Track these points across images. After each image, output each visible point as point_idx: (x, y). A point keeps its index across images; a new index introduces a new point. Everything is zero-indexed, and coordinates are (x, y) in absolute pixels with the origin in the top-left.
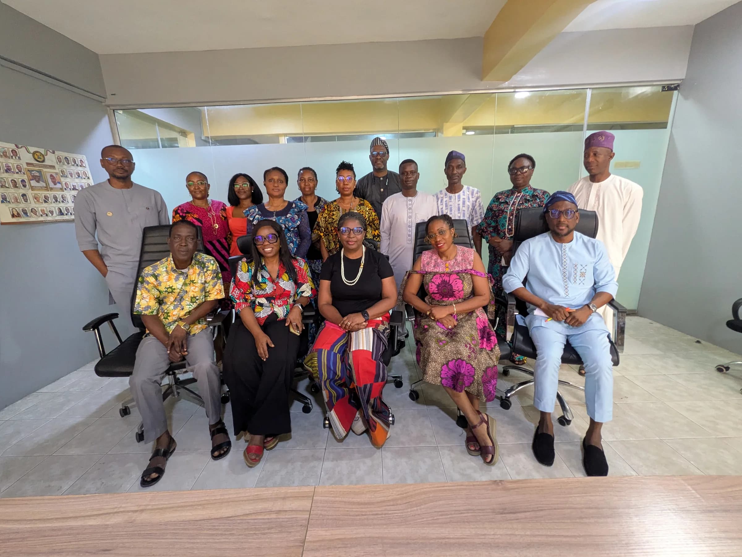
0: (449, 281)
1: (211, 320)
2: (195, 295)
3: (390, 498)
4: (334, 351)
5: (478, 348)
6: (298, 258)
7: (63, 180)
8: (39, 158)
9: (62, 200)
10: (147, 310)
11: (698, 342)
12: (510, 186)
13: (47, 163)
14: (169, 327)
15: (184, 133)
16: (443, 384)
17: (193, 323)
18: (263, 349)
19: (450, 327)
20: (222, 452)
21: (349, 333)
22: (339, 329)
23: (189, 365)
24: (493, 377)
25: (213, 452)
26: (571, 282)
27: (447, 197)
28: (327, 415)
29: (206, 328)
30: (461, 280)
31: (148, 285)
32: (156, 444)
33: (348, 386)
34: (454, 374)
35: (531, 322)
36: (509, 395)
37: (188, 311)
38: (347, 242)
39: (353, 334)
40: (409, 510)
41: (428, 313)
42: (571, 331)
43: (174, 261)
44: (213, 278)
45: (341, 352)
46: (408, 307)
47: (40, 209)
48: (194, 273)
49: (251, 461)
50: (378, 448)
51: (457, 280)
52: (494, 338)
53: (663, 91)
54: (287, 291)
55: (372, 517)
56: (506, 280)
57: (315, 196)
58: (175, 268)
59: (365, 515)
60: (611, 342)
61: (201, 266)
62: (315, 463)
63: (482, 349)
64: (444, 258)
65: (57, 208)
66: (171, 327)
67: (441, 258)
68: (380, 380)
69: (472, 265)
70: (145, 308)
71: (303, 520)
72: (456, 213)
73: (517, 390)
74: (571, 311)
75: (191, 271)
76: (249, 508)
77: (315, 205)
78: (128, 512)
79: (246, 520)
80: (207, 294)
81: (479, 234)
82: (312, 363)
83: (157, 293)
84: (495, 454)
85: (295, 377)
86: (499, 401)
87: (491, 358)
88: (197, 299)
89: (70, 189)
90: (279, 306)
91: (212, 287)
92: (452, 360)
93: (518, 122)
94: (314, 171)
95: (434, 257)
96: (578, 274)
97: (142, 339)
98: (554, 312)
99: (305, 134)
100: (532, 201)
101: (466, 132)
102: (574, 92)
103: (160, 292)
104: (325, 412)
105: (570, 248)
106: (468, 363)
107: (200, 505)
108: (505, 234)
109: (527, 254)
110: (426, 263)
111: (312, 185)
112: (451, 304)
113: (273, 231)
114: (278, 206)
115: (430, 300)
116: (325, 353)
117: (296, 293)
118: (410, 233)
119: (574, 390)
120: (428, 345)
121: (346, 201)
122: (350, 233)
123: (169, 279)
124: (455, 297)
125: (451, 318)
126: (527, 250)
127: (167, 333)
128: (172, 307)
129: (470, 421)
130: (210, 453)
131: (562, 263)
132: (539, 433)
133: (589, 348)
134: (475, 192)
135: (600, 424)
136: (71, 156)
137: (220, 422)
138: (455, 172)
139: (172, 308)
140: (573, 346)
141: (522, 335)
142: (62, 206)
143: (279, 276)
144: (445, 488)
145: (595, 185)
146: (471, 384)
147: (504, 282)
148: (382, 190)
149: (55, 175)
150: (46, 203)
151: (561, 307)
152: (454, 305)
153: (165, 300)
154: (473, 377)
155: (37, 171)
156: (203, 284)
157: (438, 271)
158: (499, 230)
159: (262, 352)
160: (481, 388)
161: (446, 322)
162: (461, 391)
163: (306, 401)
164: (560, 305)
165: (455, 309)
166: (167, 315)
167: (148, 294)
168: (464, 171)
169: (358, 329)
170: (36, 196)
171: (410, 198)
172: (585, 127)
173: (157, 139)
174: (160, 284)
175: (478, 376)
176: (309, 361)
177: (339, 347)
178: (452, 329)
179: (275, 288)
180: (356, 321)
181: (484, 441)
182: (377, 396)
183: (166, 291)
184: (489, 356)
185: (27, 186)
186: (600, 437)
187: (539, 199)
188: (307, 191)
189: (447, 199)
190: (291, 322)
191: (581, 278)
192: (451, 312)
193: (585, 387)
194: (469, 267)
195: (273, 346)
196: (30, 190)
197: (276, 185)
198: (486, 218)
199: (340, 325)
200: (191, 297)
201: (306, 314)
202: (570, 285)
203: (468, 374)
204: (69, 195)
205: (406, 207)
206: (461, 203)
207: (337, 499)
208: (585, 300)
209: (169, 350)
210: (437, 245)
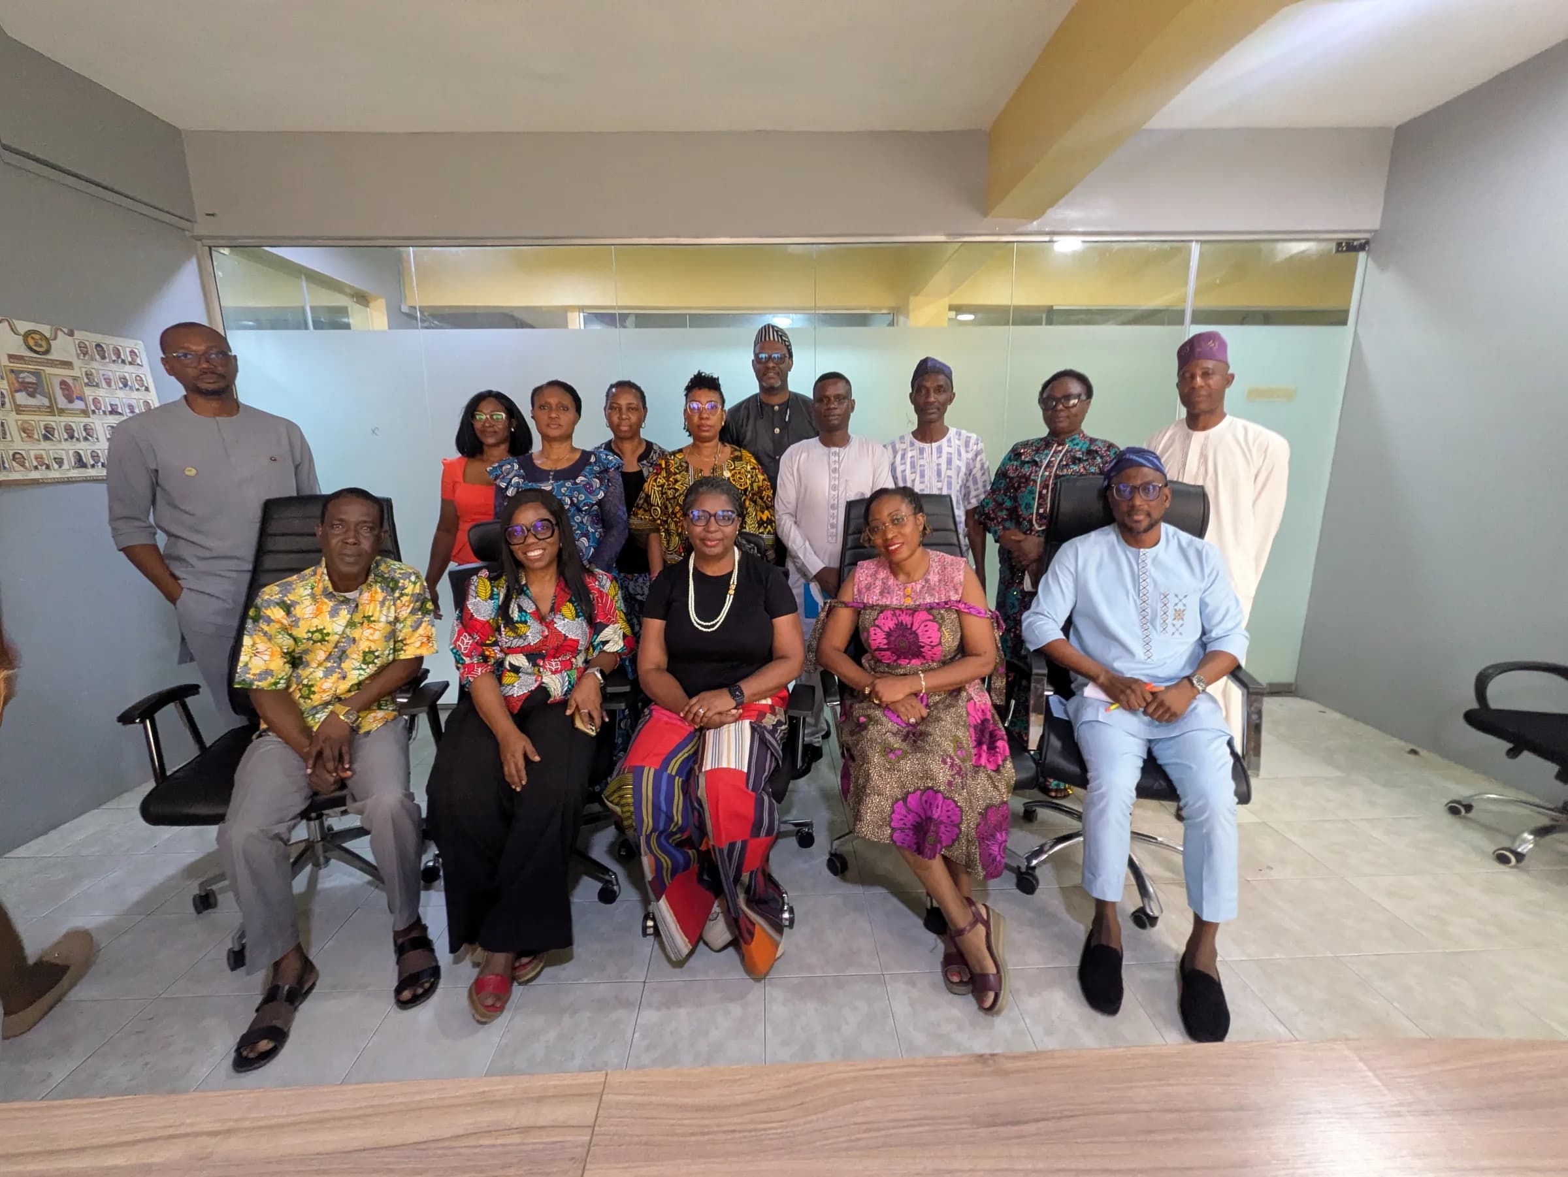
0: (912, 625)
1: (405, 700)
2: (373, 648)
3: (762, 1096)
4: (669, 772)
5: (969, 765)
6: (597, 571)
7: (89, 393)
8: (38, 345)
9: (84, 434)
10: (265, 679)
11: (1413, 752)
12: (1044, 431)
13: (54, 355)
14: (314, 715)
15: (362, 298)
16: (895, 842)
17: (367, 707)
18: (516, 765)
19: (912, 720)
20: (420, 991)
21: (701, 731)
22: (679, 723)
23: (354, 800)
24: (999, 827)
25: (398, 991)
26: (1155, 629)
27: (913, 449)
28: (651, 908)
29: (395, 719)
30: (937, 622)
31: (268, 625)
32: (271, 975)
33: (697, 844)
34: (919, 820)
35: (1078, 711)
36: (1034, 862)
37: (356, 681)
38: (703, 540)
39: (710, 735)
40: (802, 1120)
41: (867, 691)
42: (1155, 730)
43: (329, 574)
44: (413, 612)
45: (685, 774)
46: (826, 676)
47: (32, 453)
48: (372, 600)
49: (484, 1011)
50: (758, 980)
51: (928, 623)
52: (1002, 745)
53: (1338, 251)
54: (571, 640)
55: (722, 1137)
56: (1030, 624)
57: (641, 440)
58: (331, 589)
59: (708, 1133)
60: (1233, 753)
61: (388, 586)
62: (621, 1013)
63: (977, 767)
64: (902, 577)
65: (71, 452)
66: (318, 716)
67: (895, 575)
68: (763, 833)
69: (960, 591)
70: (260, 674)
71: (577, 1147)
72: (934, 480)
73: (1051, 852)
74: (1154, 690)
75: (366, 596)
76: (462, 1122)
77: (640, 459)
78: (197, 1135)
79: (455, 1148)
80: (399, 645)
81: (980, 523)
82: (622, 797)
83: (288, 643)
84: (1000, 990)
85: (586, 823)
86: (1014, 876)
87: (996, 787)
88: (377, 657)
89: (104, 412)
90: (554, 672)
91: (411, 629)
92: (915, 791)
93: (1061, 301)
94: (638, 389)
95: (882, 574)
96: (1171, 613)
97: (251, 741)
98: (1123, 692)
99: (620, 308)
100: (1087, 460)
101: (956, 315)
102: (1166, 246)
103: (295, 639)
104: (646, 902)
105: (1154, 560)
106: (948, 798)
107: (358, 1117)
108: (1032, 525)
109: (1072, 570)
110: (863, 585)
111: (634, 418)
112: (916, 673)
113: (545, 514)
114: (561, 459)
115: (872, 662)
116: (648, 776)
117: (591, 645)
118: (835, 521)
119: (1166, 853)
120: (865, 759)
121: (706, 452)
122: (708, 521)
123: (318, 613)
124: (924, 657)
125: (915, 702)
126: (1073, 561)
127: (307, 730)
128: (320, 673)
129: (951, 920)
130: (392, 994)
131: (1139, 591)
132: (1093, 943)
133: (1190, 768)
134: (972, 441)
135: (1214, 926)
136: (110, 342)
137: (418, 925)
138: (932, 399)
139: (321, 676)
140: (1160, 762)
141: (1059, 738)
142: (84, 448)
143: (555, 609)
144: (878, 1072)
145: (1198, 437)
146: (954, 841)
147: (1026, 628)
148: (777, 431)
149: (70, 382)
150: (48, 442)
151: (1136, 681)
152: (922, 675)
153: (307, 658)
154: (958, 826)
155: (28, 372)
156: (390, 623)
157: (888, 603)
158: (1020, 516)
159: (514, 772)
160: (976, 851)
161: (903, 709)
162: (933, 857)
163: (607, 877)
164: (1136, 677)
165: (923, 682)
166: (310, 690)
167: (269, 645)
168: (950, 400)
169: (721, 724)
170: (26, 426)
171: (836, 449)
172: (1188, 317)
173: (303, 309)
174: (296, 623)
175: (969, 823)
176: (614, 792)
177: (678, 763)
178: (917, 724)
179: (546, 633)
180: (716, 707)
181: (980, 963)
182: (757, 864)
183: (308, 639)
184: (993, 782)
185: (8, 405)
186: (1214, 954)
187: (1102, 457)
188: (625, 431)
189: (914, 453)
190: (577, 707)
191: (1175, 622)
192: (915, 689)
193: (1184, 845)
194: (954, 597)
195: (537, 759)
196: (14, 413)
197: (554, 415)
198: (993, 491)
199: (682, 715)
200: (364, 652)
201: (610, 690)
202: (1154, 636)
203: (947, 821)
204: (102, 425)
205: (827, 467)
206: (943, 461)
207: (653, 1099)
208: (1183, 669)
209: (310, 766)
210: (887, 547)
